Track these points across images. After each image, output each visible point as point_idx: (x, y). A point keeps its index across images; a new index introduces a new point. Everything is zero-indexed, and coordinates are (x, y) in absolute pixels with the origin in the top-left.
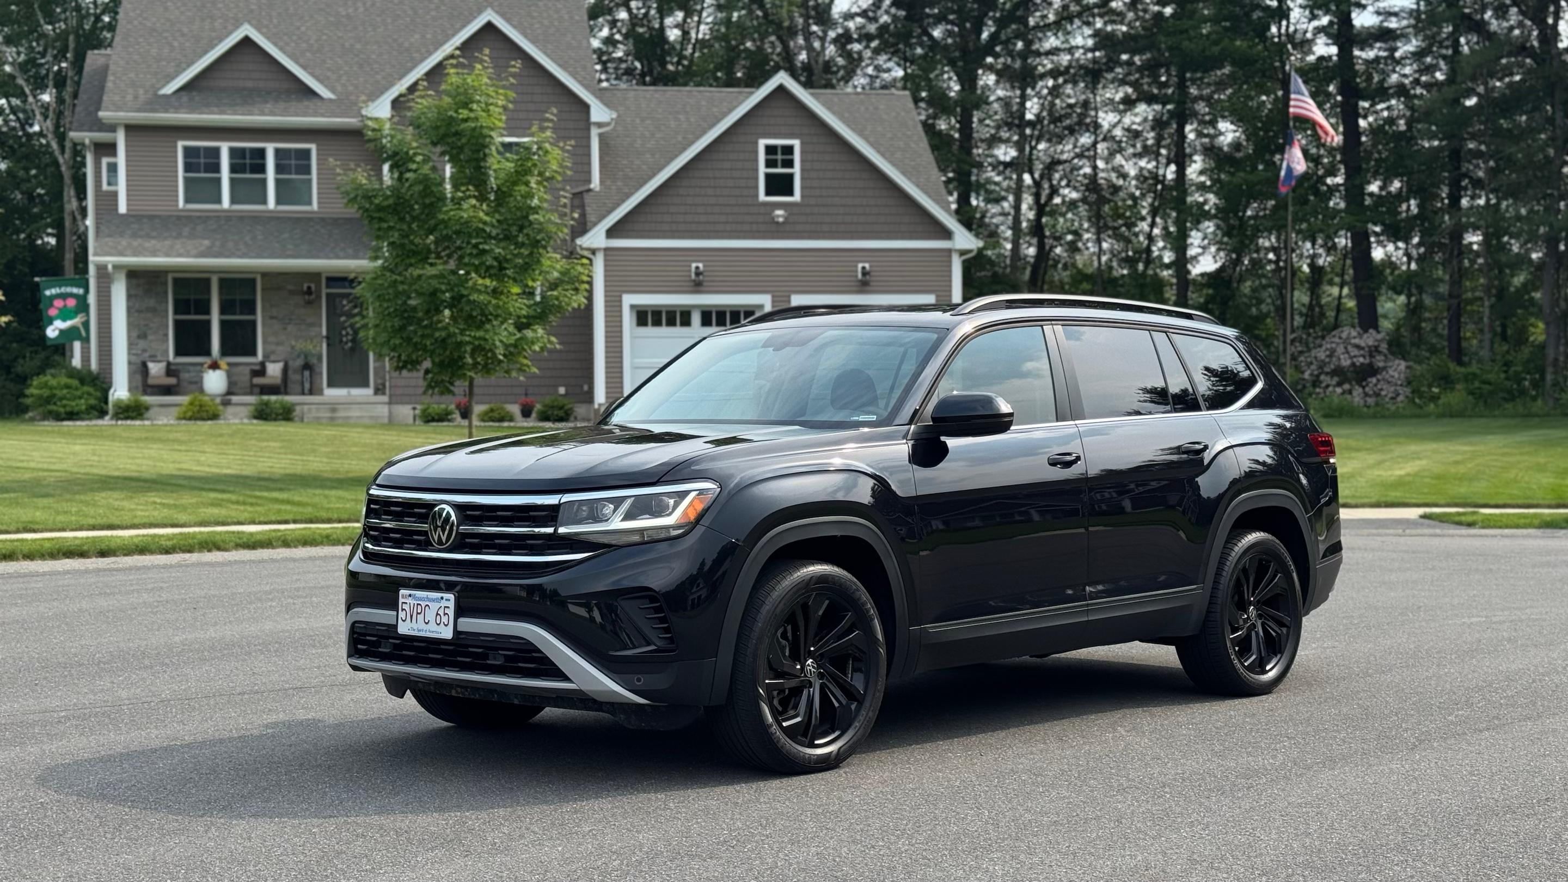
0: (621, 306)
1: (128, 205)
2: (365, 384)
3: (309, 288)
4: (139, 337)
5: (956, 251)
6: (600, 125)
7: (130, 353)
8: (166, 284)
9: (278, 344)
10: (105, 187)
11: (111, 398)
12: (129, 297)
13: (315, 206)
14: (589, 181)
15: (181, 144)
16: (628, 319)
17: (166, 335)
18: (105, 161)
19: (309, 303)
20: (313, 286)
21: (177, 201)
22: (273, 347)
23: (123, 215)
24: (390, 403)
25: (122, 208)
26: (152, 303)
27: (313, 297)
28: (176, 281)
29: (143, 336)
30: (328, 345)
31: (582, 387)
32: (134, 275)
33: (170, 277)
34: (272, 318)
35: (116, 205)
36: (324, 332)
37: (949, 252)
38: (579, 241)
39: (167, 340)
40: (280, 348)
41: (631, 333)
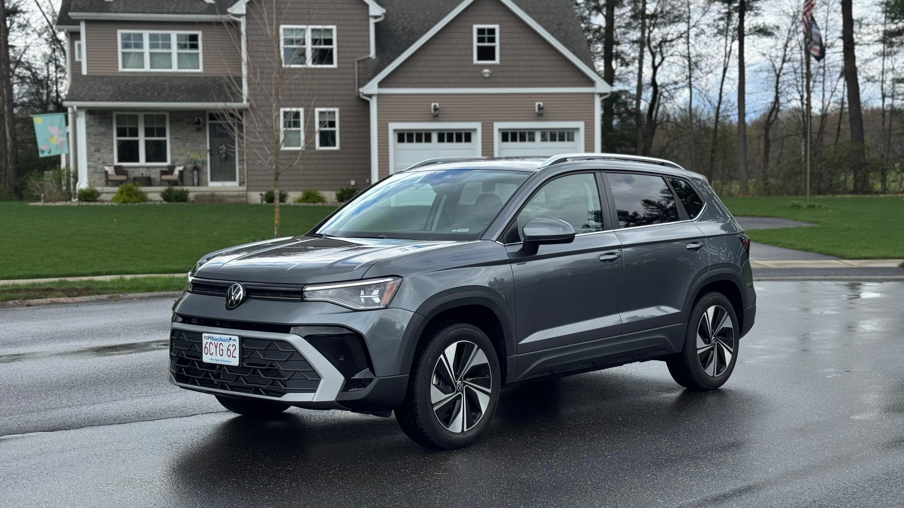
0: (387, 130)
1: (88, 70)
2: (234, 179)
3: (199, 120)
4: (96, 151)
5: (598, 94)
6: (376, 17)
7: (88, 160)
8: (112, 117)
9: (180, 155)
10: (77, 59)
11: (77, 188)
12: (88, 126)
13: (201, 69)
14: (369, 53)
15: (120, 32)
16: (392, 138)
17: (112, 150)
18: (76, 43)
19: (199, 130)
20: (201, 119)
21: (118, 66)
22: (177, 157)
23: (85, 76)
24: (248, 190)
25: (84, 72)
26: (103, 130)
27: (201, 125)
28: (117, 116)
29: (98, 150)
30: (211, 155)
31: (365, 180)
32: (90, 112)
33: (115, 114)
34: (176, 139)
35: (81, 70)
36: (208, 148)
37: (593, 94)
38: (361, 90)
39: (113, 153)
40: (182, 157)
41: (394, 147)
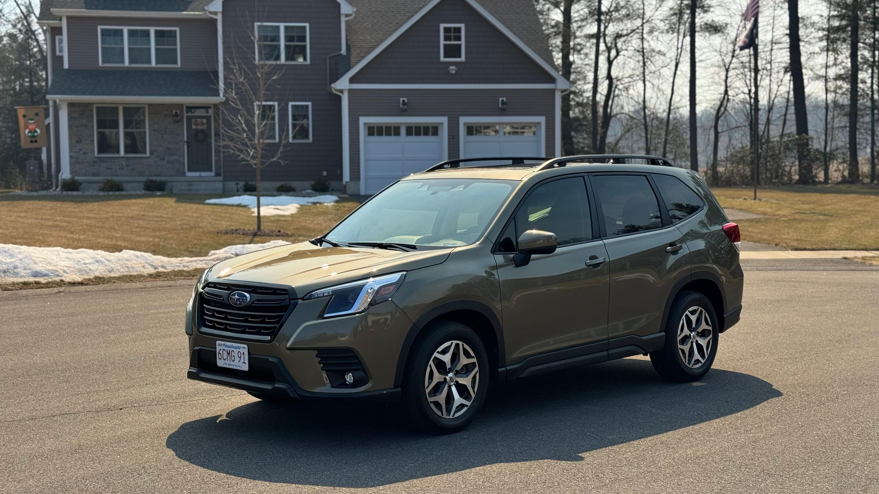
0: (358, 124)
1: (69, 64)
2: (211, 170)
3: (176, 113)
4: (77, 142)
5: (559, 90)
6: (347, 16)
7: (70, 151)
8: (92, 110)
9: (158, 146)
10: (58, 53)
11: (60, 178)
12: (70, 118)
13: (179, 65)
14: (340, 49)
15: (99, 28)
16: (363, 131)
17: (93, 141)
18: (57, 38)
19: (177, 122)
20: (178, 111)
21: (98, 61)
22: (155, 148)
23: (66, 70)
24: (224, 180)
25: (66, 66)
26: (83, 121)
27: (179, 118)
28: (98, 108)
29: (79, 141)
30: (188, 147)
31: (336, 171)
32: (71, 105)
33: (94, 107)
34: (154, 130)
35: (62, 64)
36: (186, 139)
37: (553, 91)
38: (333, 85)
39: (93, 144)
40: (160, 148)
41: (365, 140)
